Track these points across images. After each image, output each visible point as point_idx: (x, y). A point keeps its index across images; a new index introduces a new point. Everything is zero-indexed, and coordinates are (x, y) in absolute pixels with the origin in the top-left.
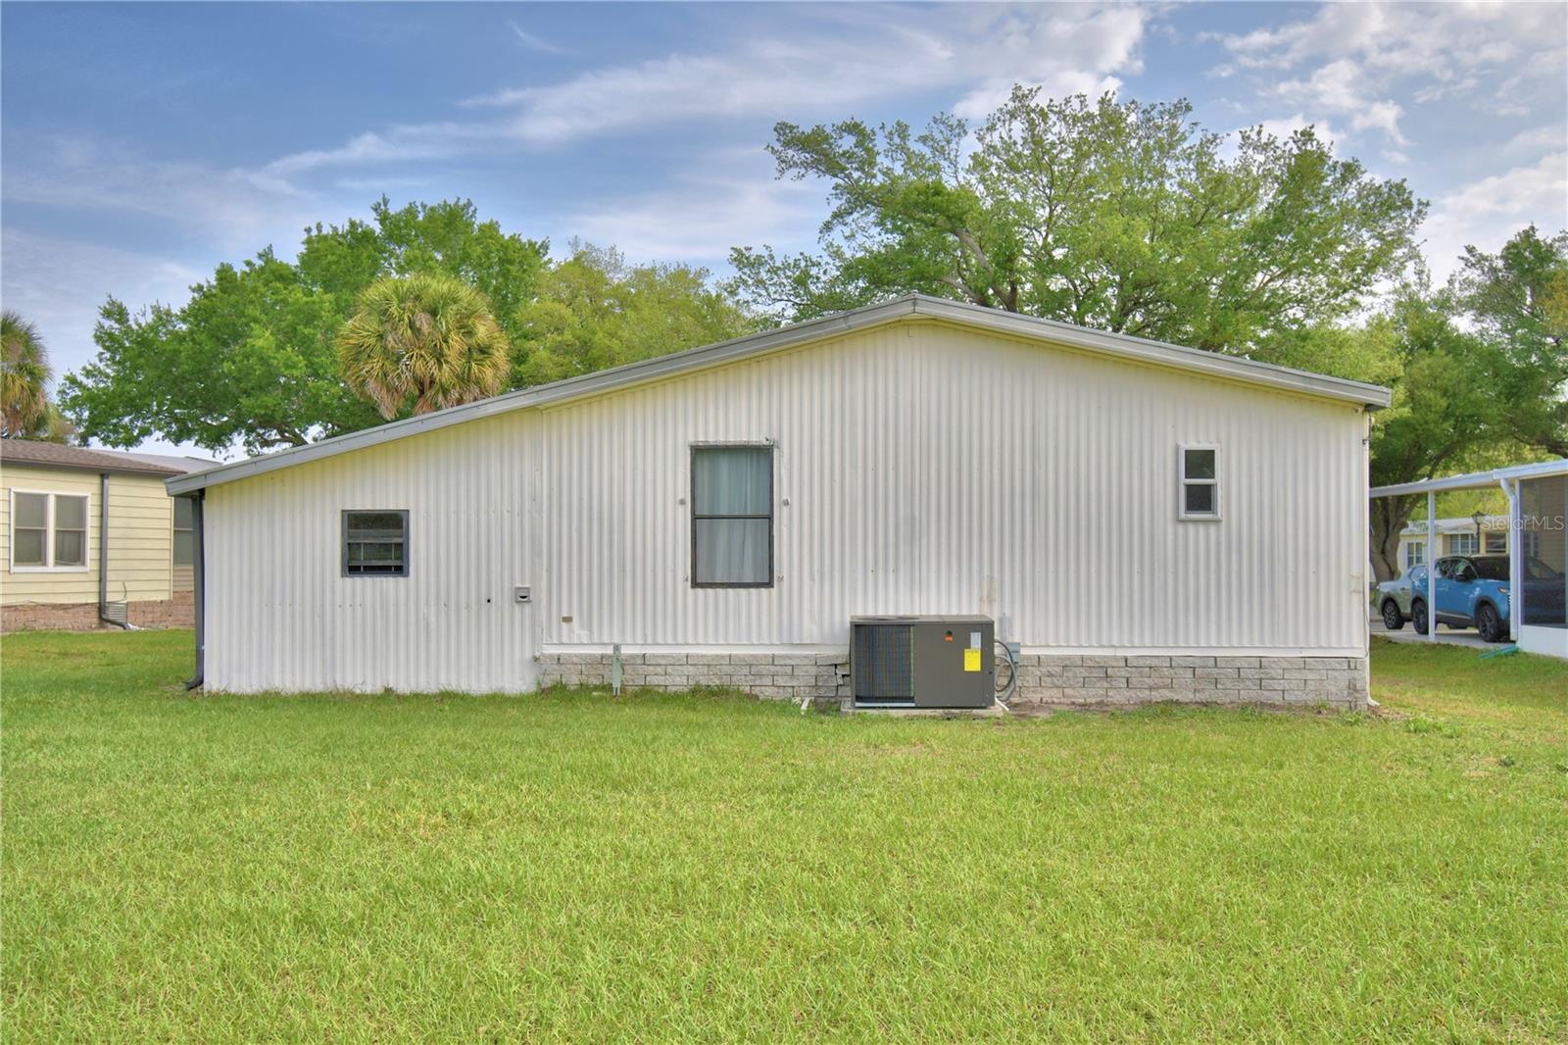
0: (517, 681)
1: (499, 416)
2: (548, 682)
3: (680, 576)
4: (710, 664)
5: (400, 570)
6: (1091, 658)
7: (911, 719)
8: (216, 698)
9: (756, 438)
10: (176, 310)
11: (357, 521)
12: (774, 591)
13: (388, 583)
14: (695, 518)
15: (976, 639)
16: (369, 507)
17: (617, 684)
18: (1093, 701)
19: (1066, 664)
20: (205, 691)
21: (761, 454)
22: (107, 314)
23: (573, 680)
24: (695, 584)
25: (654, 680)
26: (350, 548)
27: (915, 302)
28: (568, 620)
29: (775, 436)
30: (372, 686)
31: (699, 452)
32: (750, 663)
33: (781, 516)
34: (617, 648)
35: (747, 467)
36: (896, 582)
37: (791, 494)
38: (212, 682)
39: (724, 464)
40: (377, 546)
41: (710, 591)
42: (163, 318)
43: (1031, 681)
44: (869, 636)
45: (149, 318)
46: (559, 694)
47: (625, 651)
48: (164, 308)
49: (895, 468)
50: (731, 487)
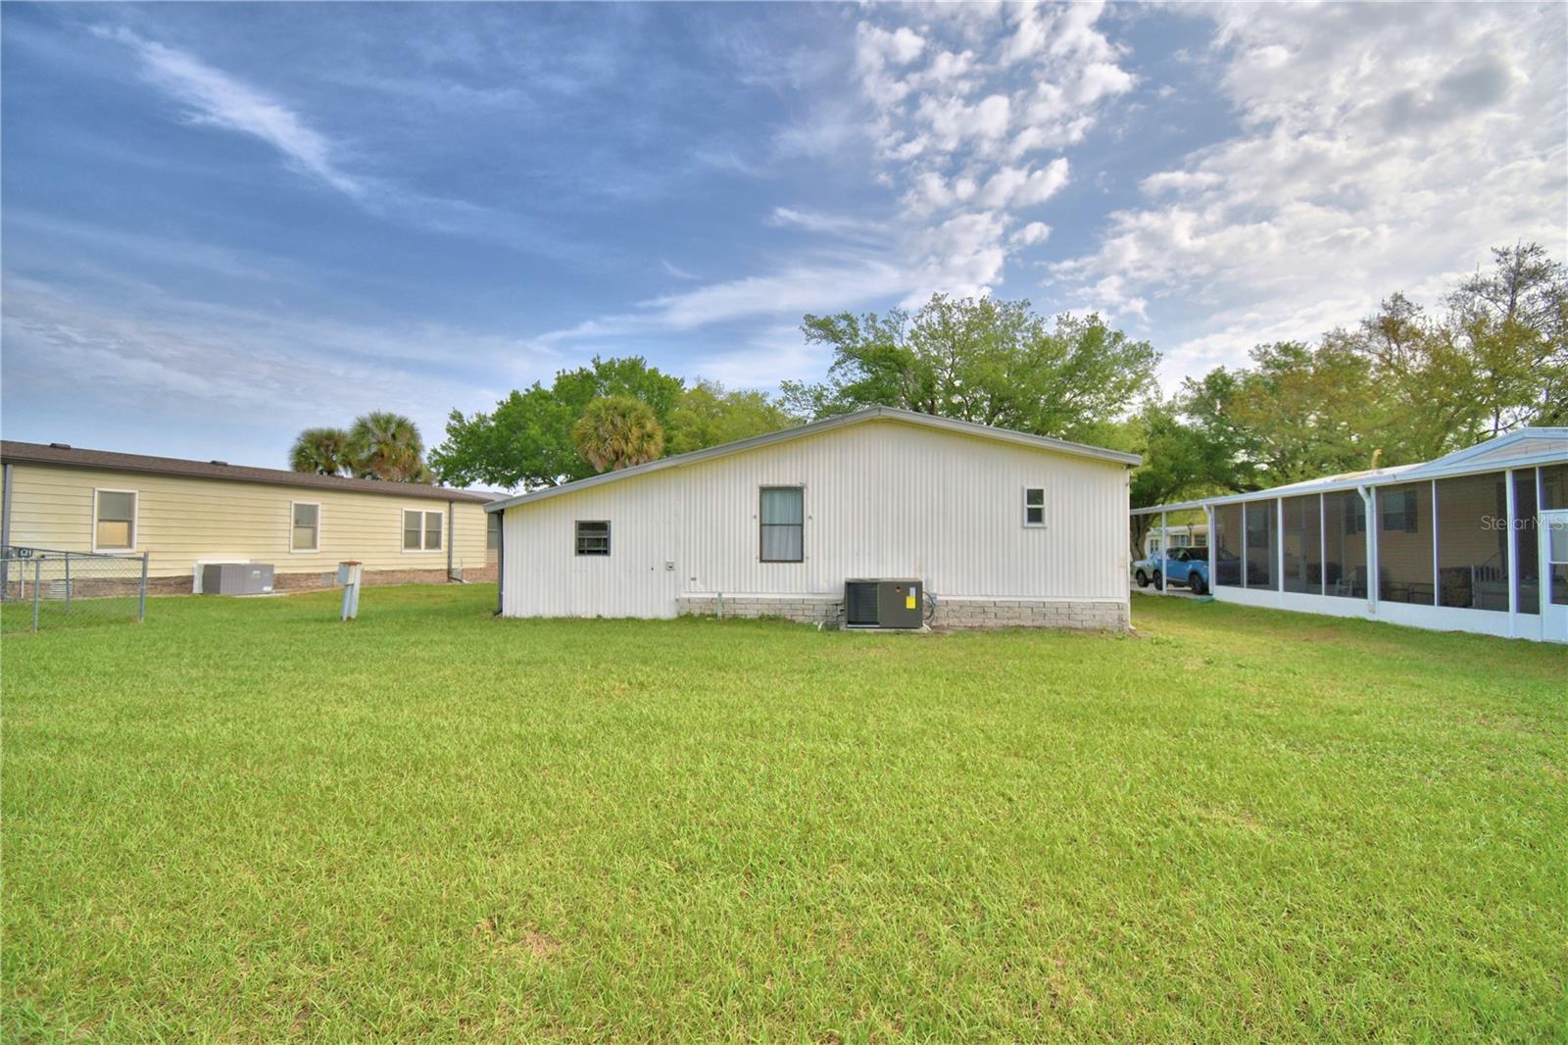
0: (667, 612)
1: (658, 471)
2: (683, 612)
3: (754, 556)
4: (770, 603)
5: (606, 552)
6: (976, 602)
7: (878, 634)
8: (514, 621)
9: (794, 483)
10: (489, 415)
11: (583, 526)
12: (804, 564)
13: (600, 559)
14: (762, 525)
15: (913, 591)
16: (589, 519)
17: (720, 614)
18: (977, 625)
19: (962, 605)
20: (503, 616)
21: (798, 491)
22: (453, 417)
23: (696, 612)
24: (762, 561)
25: (739, 612)
26: (580, 541)
27: (879, 409)
28: (694, 579)
29: (804, 481)
30: (591, 614)
31: (764, 490)
32: (791, 603)
33: (808, 524)
34: (720, 594)
35: (790, 498)
36: (870, 558)
37: (814, 512)
38: (507, 611)
39: (777, 497)
40: (593, 539)
41: (770, 564)
42: (482, 419)
43: (943, 614)
44: (854, 589)
45: (475, 419)
46: (689, 619)
47: (724, 596)
48: (483, 413)
49: (870, 499)
50: (781, 509)
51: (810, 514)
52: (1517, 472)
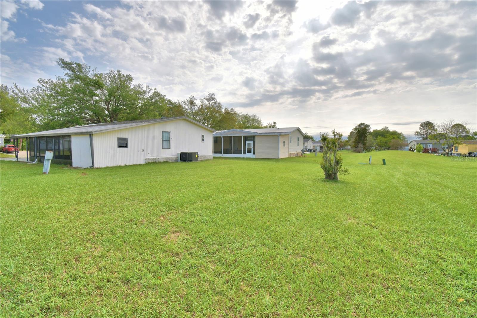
0: (143, 162)
1: (144, 126)
2: (147, 162)
3: (161, 148)
4: (165, 158)
5: (126, 147)
8: (97, 168)
9: (169, 131)
11: (119, 139)
12: (171, 149)
13: (125, 149)
14: (163, 140)
15: (197, 154)
16: (121, 137)
20: (95, 167)
21: (169, 133)
23: (150, 162)
24: (163, 149)
26: (119, 143)
28: (149, 154)
31: (163, 132)
32: (169, 158)
33: (171, 140)
34: (157, 157)
35: (167, 134)
38: (96, 165)
39: (165, 134)
40: (123, 144)
44: (182, 154)
50: (166, 137)
51: (171, 138)
52: (244, 136)
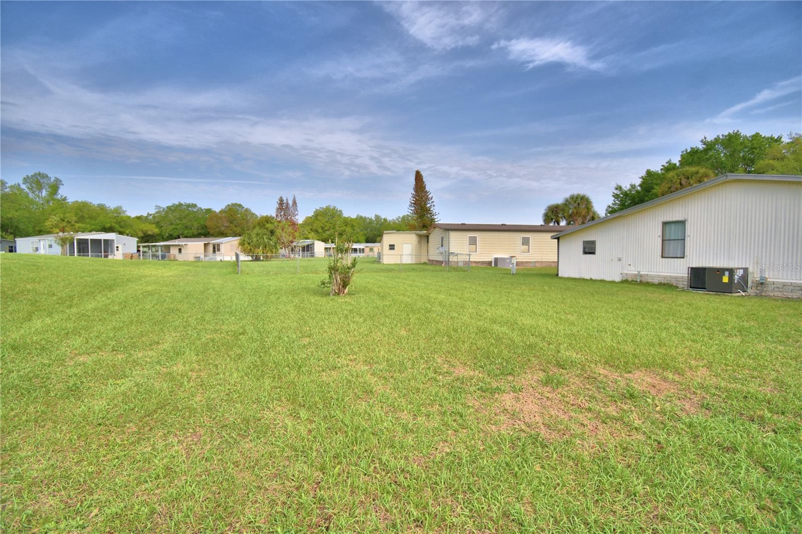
0: (618, 279)
2: (624, 279)
3: (658, 255)
4: (665, 277)
5: (594, 253)
6: (795, 283)
7: (707, 294)
8: (561, 278)
9: (681, 218)
11: (585, 243)
12: (685, 259)
13: (592, 256)
14: (663, 240)
15: (727, 273)
16: (588, 240)
17: (638, 280)
18: (795, 297)
19: (784, 285)
21: (683, 223)
23: (630, 279)
24: (662, 257)
25: (649, 280)
26: (584, 248)
27: (727, 176)
28: (630, 265)
29: (686, 218)
30: (588, 278)
31: (665, 224)
32: (676, 278)
33: (687, 240)
34: (639, 272)
35: (680, 227)
36: (724, 257)
37: (690, 233)
38: (560, 274)
39: (673, 226)
40: (589, 249)
41: (666, 259)
42: (633, 186)
43: (770, 289)
45: (629, 187)
46: (628, 282)
47: (641, 273)
48: (633, 183)
49: (725, 225)
50: (673, 232)
51: (689, 234)
